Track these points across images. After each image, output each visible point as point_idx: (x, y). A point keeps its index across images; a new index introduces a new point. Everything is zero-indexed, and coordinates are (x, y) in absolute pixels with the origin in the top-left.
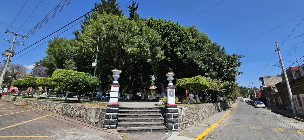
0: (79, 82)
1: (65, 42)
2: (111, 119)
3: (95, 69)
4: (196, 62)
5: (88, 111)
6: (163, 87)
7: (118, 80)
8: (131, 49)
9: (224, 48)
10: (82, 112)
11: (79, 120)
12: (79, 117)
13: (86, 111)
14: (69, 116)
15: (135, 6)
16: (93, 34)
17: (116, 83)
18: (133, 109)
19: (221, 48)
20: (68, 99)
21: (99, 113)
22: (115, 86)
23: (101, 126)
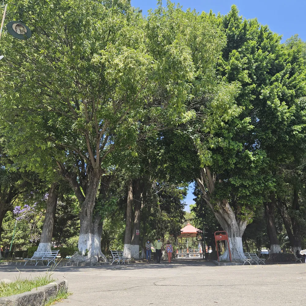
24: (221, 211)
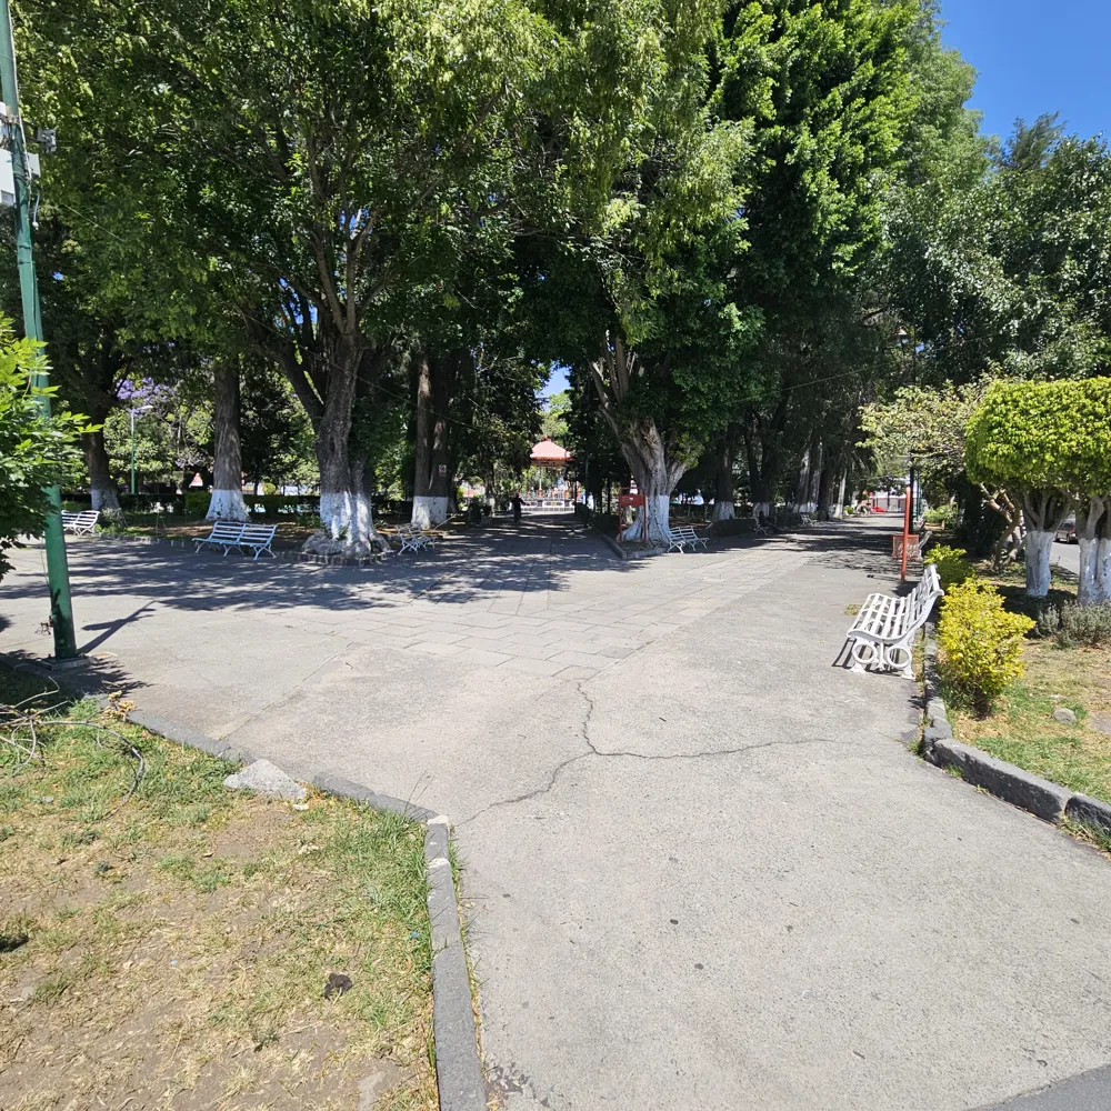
24: (636, 441)
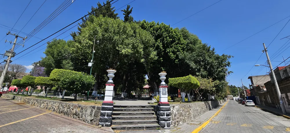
0: (76, 82)
1: (64, 44)
2: (106, 117)
3: (91, 68)
4: (188, 62)
5: (84, 109)
6: (156, 86)
7: (112, 80)
8: (125, 50)
9: (214, 48)
10: (78, 110)
11: (75, 118)
12: (75, 115)
13: (82, 109)
14: (66, 113)
15: (129, 10)
16: (89, 36)
17: (110, 82)
18: (127, 107)
19: (211, 49)
20: (65, 97)
21: (94, 111)
22: (110, 85)
23: (96, 124)
